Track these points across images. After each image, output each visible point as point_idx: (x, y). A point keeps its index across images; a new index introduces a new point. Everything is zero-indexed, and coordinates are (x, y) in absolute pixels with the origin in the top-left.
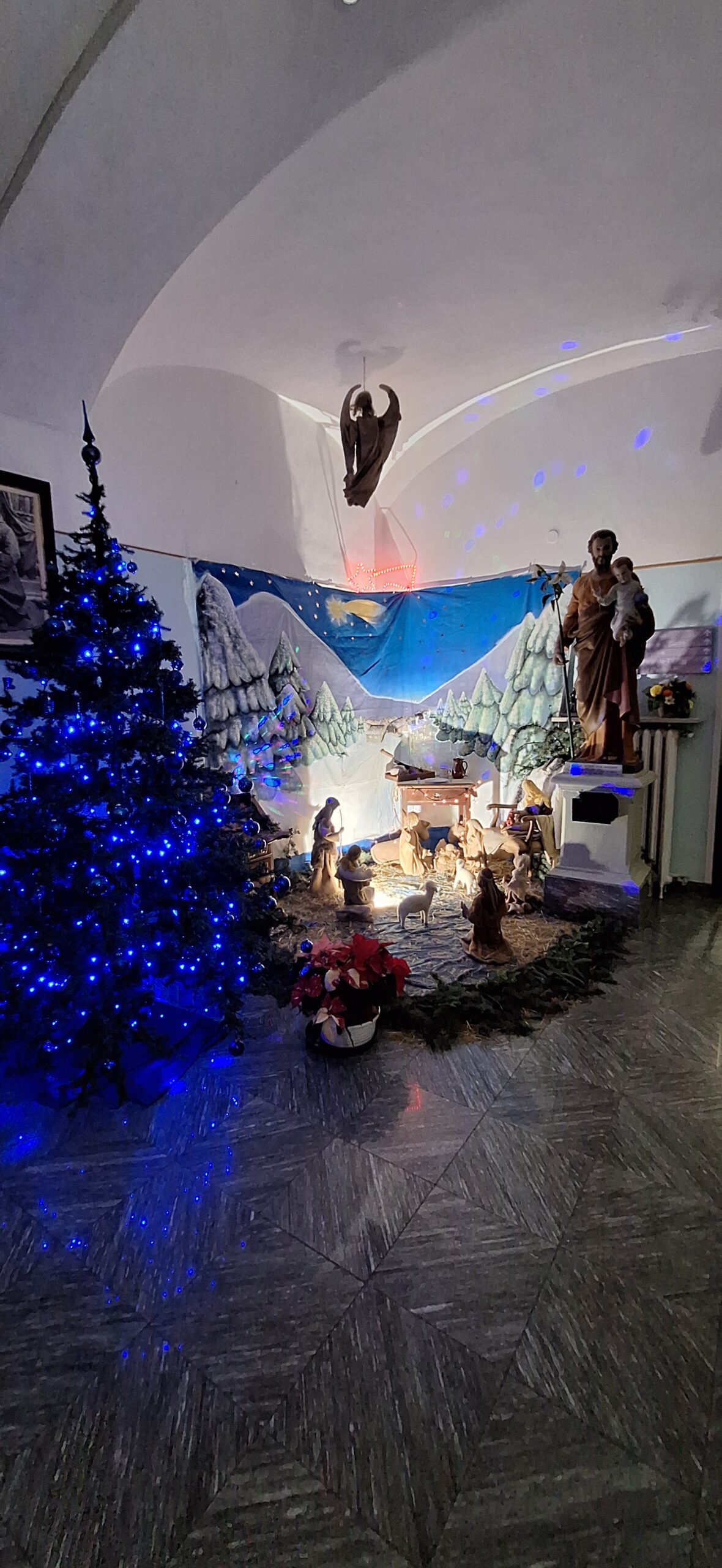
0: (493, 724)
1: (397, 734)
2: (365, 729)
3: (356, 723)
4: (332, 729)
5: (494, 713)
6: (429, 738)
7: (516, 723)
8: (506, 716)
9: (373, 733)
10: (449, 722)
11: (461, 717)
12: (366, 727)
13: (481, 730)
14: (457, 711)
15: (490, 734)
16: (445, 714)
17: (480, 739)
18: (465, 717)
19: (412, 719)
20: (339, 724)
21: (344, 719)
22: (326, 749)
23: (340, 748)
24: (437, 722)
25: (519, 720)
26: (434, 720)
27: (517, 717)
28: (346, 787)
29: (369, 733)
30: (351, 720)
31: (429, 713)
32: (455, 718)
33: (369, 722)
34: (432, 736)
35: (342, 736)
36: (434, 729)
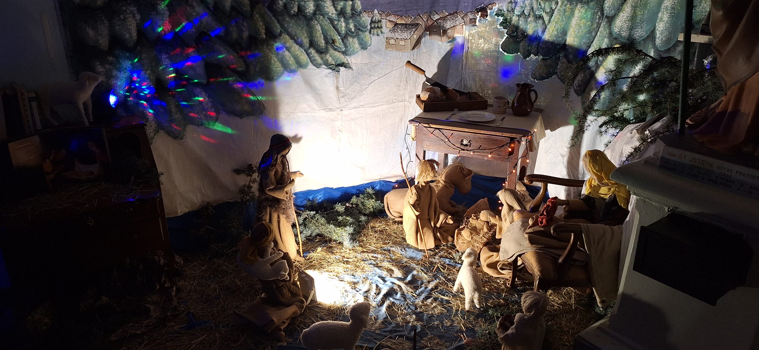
0: (590, 32)
1: (445, 38)
2: (384, 29)
3: (366, 19)
4: (318, 28)
5: (594, 14)
6: (492, 47)
7: (624, 34)
8: (611, 19)
9: (397, 35)
10: (522, 24)
11: (541, 17)
12: (386, 26)
13: (571, 40)
14: (535, 6)
15: (584, 48)
16: (517, 11)
17: (566, 56)
18: (546, 18)
19: (471, 16)
20: (331, 21)
21: (342, 13)
22: (304, 57)
23: (333, 56)
24: (506, 23)
25: (631, 29)
26: (501, 19)
27: (629, 24)
28: (345, 112)
29: (390, 35)
30: (355, 14)
31: (495, 8)
32: (531, 19)
33: (392, 18)
34: (496, 45)
35: (338, 38)
36: (500, 34)
